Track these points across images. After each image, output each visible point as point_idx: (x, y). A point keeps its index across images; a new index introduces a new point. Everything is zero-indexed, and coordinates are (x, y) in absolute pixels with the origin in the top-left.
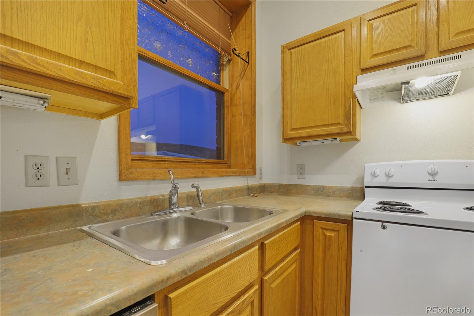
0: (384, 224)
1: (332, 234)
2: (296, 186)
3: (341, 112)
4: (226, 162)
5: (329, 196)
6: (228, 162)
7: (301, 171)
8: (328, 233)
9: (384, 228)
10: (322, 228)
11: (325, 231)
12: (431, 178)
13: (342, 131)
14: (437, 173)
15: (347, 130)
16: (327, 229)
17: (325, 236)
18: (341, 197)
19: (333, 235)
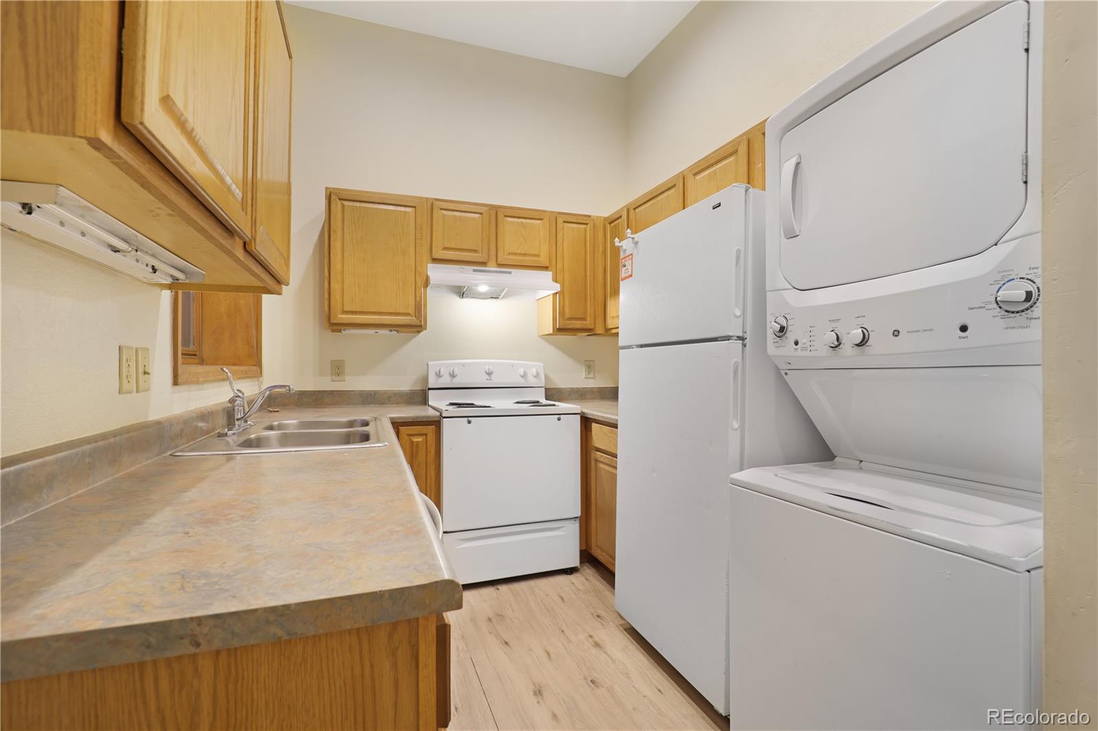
0: (470, 419)
1: (419, 439)
2: (332, 393)
3: (412, 302)
4: (195, 353)
5: (382, 404)
6: (197, 353)
7: (338, 369)
8: (415, 439)
9: (469, 422)
10: (408, 435)
11: (412, 438)
12: (487, 377)
13: (413, 323)
14: (492, 373)
15: (417, 323)
16: (413, 435)
17: (412, 442)
18: (398, 404)
19: (421, 440)
